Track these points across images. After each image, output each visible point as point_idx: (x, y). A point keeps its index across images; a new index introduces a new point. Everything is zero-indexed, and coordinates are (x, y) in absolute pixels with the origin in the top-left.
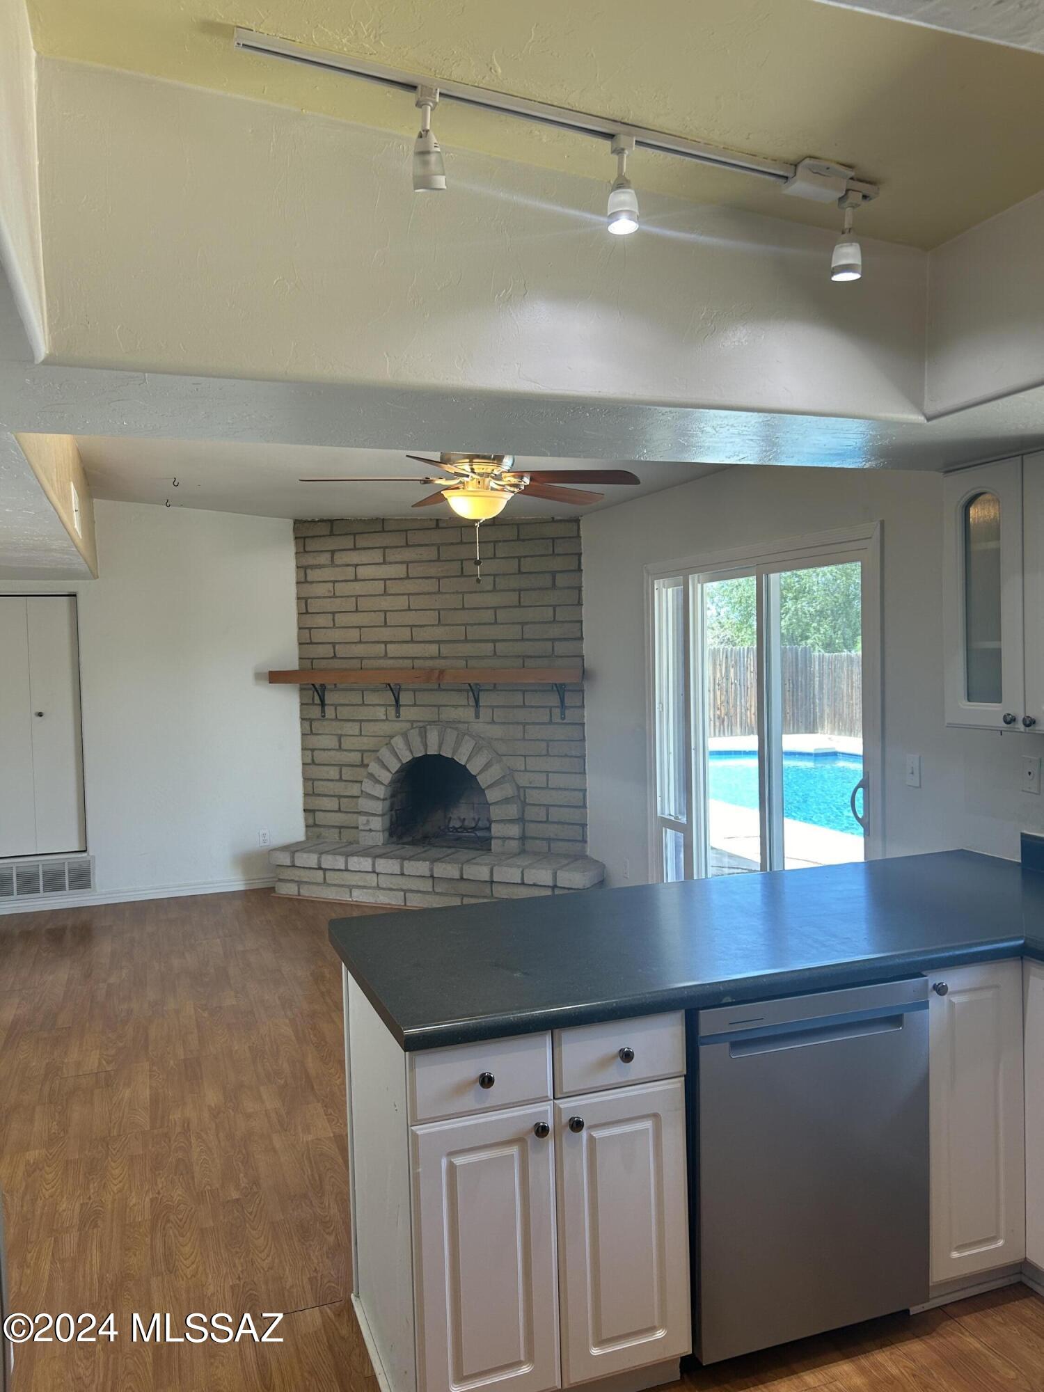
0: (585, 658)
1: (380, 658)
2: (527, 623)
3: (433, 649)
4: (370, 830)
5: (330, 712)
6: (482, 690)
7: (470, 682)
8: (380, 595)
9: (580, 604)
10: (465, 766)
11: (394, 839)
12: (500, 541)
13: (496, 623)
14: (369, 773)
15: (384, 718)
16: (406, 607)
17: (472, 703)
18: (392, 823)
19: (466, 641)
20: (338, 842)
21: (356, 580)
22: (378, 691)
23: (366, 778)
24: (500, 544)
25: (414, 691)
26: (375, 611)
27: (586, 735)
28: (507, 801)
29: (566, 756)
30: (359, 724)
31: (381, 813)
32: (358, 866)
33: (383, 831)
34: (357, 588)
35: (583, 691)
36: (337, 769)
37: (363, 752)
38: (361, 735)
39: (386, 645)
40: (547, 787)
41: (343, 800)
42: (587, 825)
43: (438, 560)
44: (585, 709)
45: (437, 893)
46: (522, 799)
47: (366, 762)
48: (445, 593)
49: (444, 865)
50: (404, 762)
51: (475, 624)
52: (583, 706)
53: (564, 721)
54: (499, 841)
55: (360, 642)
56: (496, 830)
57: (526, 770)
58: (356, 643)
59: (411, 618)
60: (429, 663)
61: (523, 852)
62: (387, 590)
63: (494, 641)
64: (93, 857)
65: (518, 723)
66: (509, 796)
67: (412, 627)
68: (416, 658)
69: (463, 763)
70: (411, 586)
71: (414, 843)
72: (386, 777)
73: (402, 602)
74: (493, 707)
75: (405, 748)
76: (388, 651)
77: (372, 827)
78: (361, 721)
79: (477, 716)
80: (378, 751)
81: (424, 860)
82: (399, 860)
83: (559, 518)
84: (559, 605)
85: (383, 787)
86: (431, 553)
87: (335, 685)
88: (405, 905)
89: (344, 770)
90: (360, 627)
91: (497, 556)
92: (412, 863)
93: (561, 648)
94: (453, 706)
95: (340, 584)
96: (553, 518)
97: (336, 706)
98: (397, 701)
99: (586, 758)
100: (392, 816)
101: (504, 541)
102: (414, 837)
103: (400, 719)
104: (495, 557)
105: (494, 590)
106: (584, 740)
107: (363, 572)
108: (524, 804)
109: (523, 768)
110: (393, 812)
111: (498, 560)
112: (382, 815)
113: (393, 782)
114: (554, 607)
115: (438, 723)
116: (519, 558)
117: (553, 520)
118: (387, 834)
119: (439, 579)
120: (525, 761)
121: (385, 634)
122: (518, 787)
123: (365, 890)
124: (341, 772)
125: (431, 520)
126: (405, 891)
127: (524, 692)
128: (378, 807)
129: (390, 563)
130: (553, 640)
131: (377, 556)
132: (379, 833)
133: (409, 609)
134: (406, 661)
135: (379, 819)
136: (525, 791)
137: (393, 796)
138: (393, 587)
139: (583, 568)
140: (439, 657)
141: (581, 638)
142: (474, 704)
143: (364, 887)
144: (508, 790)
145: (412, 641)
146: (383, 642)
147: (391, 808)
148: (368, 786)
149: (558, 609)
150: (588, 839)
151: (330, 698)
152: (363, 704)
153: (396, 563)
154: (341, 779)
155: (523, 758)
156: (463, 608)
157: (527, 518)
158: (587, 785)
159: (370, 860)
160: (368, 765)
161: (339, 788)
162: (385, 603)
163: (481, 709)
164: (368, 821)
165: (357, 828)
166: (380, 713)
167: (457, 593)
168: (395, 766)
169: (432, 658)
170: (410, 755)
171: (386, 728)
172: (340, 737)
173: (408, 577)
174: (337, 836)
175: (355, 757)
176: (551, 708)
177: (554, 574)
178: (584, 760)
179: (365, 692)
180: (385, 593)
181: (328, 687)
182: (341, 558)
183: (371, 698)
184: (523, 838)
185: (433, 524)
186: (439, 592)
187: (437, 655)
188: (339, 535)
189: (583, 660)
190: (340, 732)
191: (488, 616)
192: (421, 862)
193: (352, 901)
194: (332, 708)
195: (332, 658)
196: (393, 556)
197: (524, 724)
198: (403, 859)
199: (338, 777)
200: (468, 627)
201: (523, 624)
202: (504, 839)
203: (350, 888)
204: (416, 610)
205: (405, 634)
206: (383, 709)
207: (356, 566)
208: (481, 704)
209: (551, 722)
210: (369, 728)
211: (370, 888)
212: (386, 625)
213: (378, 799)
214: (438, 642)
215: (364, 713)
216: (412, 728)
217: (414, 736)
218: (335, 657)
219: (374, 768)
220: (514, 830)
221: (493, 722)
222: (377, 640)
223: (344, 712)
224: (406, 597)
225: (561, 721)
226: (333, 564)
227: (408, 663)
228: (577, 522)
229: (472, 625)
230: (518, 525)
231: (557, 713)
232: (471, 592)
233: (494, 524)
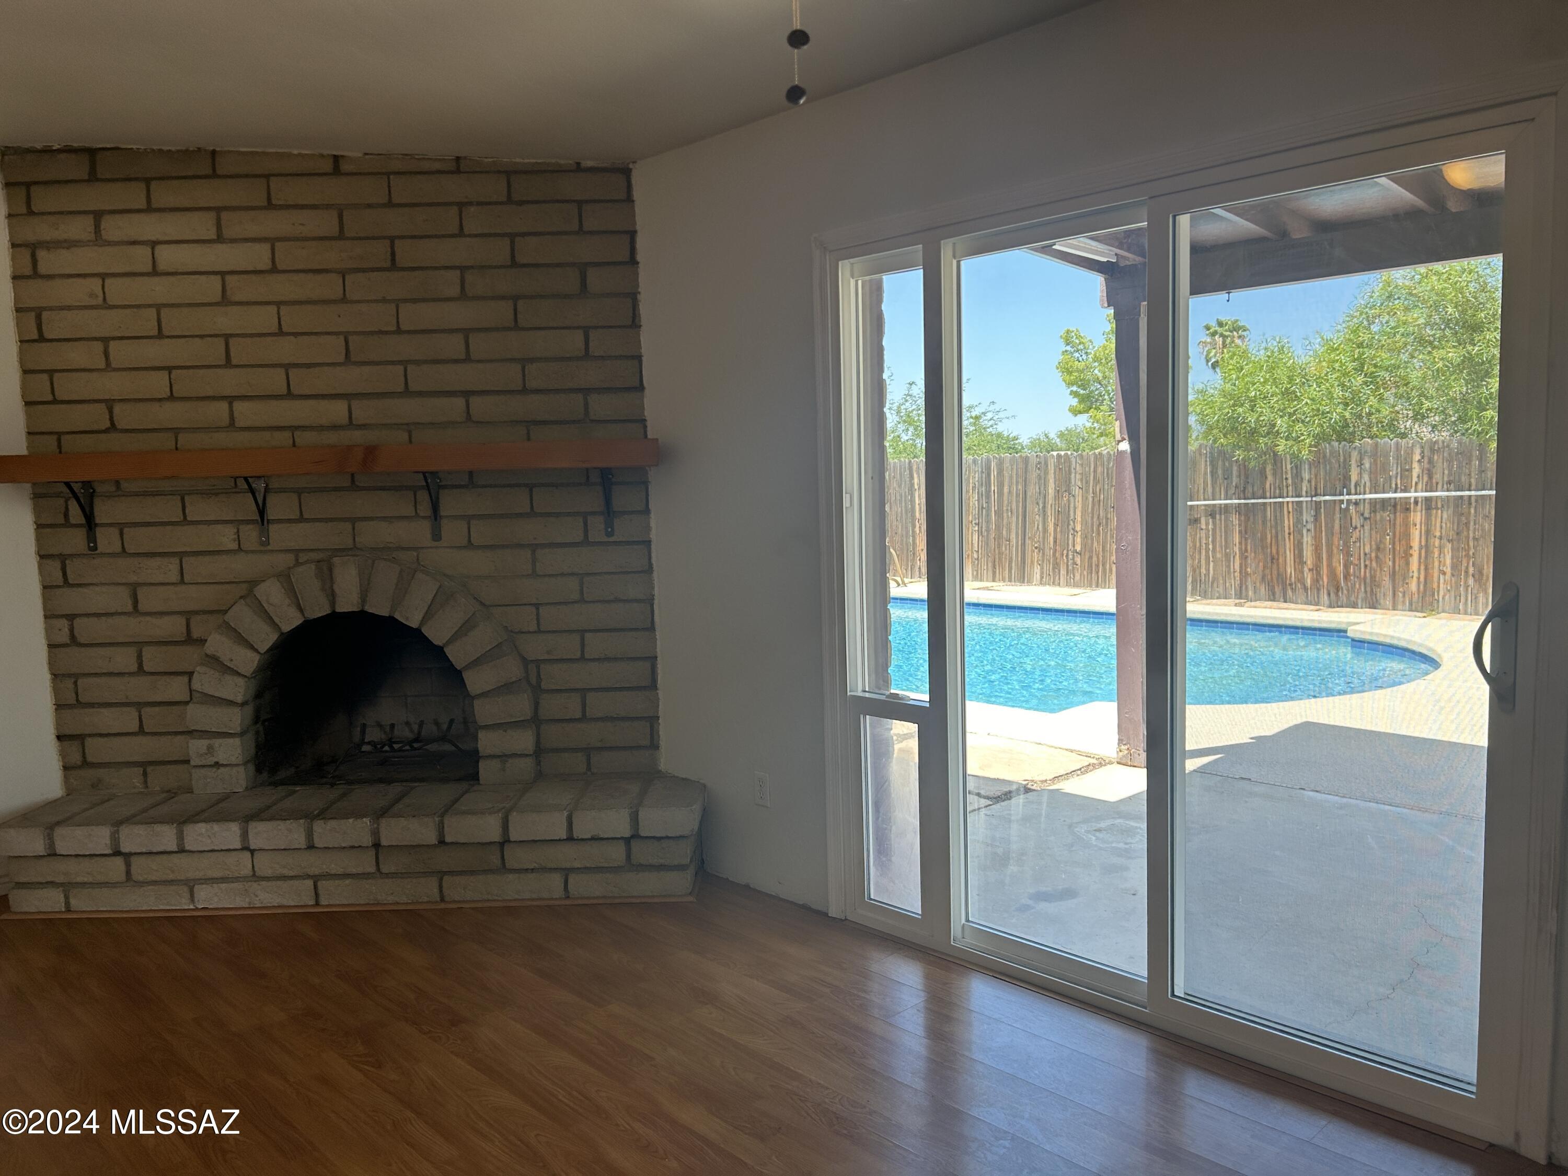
0: (649, 424)
1: (218, 429)
2: (532, 360)
3: (337, 411)
4: (217, 765)
5: (107, 540)
6: (445, 487)
7: (423, 470)
8: (210, 304)
9: (635, 324)
10: (418, 630)
11: (265, 775)
12: (471, 204)
13: (468, 359)
14: (207, 655)
15: (234, 546)
16: (274, 328)
17: (425, 508)
18: (258, 747)
19: (407, 392)
20: (142, 793)
21: (155, 272)
22: (217, 494)
23: (202, 664)
24: (472, 209)
25: (299, 492)
26: (202, 337)
27: (654, 561)
28: (506, 688)
29: (617, 600)
30: (176, 561)
31: (238, 730)
32: (209, 841)
33: (245, 764)
34: (159, 290)
35: (645, 484)
36: (132, 651)
37: (188, 615)
38: (182, 581)
39: (231, 404)
40: (582, 658)
41: (146, 711)
42: (658, 717)
43: (341, 236)
44: (652, 515)
45: (387, 875)
46: (534, 680)
47: (196, 634)
48: (359, 302)
49: (403, 822)
50: (287, 628)
51: (426, 362)
52: (647, 511)
53: (611, 539)
54: (495, 764)
55: (172, 397)
56: (487, 742)
57: (539, 631)
58: (160, 400)
59: (286, 350)
60: (332, 438)
61: (540, 776)
62: (229, 293)
63: (467, 394)
65: (520, 546)
66: (514, 679)
67: (287, 367)
68: (297, 428)
69: (414, 624)
70: (283, 288)
71: (300, 779)
72: (247, 661)
73: (264, 319)
74: (469, 519)
75: (287, 601)
76: (236, 414)
77: (221, 757)
78: (181, 555)
79: (436, 536)
80: (225, 612)
81: (358, 815)
82: (302, 821)
83: (590, 163)
84: (596, 328)
85: (241, 681)
86: (325, 223)
87: (117, 483)
88: (317, 904)
89: (148, 652)
90: (170, 369)
91: (466, 231)
92: (332, 824)
93: (601, 406)
94: (384, 519)
95: (120, 281)
96: (578, 164)
97: (121, 528)
98: (262, 512)
99: (656, 602)
100: (257, 733)
101: (479, 204)
102: (297, 767)
103: (269, 548)
104: (461, 233)
105: (464, 296)
106: (649, 570)
107: (168, 257)
108: (537, 690)
109: (533, 627)
110: (259, 727)
111: (468, 239)
112: (242, 734)
113: (260, 669)
114: (586, 330)
115: (350, 553)
116: (512, 237)
117: (578, 168)
118: (251, 768)
119: (343, 274)
120: (538, 614)
121: (229, 382)
122: (525, 662)
123: (223, 886)
124: (140, 657)
125: (322, 156)
126: (316, 879)
127: (531, 488)
128: (235, 719)
129: (233, 241)
130: (586, 391)
131: (203, 226)
132: (235, 769)
133: (281, 333)
134: (277, 434)
135: (237, 741)
136: (538, 668)
137: (258, 695)
138: (241, 289)
139: (639, 258)
140: (351, 424)
141: (641, 388)
142: (429, 513)
143: (224, 880)
144: (511, 669)
145: (289, 395)
146: (223, 398)
147: (256, 719)
148: (206, 681)
149: (593, 335)
150: (663, 743)
151: (104, 511)
152: (185, 521)
153: (246, 240)
154: (141, 670)
155: (533, 609)
156: (399, 331)
157: (526, 161)
158: (658, 650)
159: (234, 828)
160: (202, 641)
161: (139, 689)
162: (226, 321)
163: (444, 522)
164: (210, 748)
165: (187, 762)
166: (226, 537)
167: (384, 300)
168: (266, 639)
169: (335, 427)
170: (299, 615)
171: (241, 566)
172: (134, 589)
173: (274, 270)
174: (137, 782)
175: (173, 627)
176: (585, 516)
177: (582, 269)
178: (652, 605)
179: (186, 498)
180: (225, 300)
181: (99, 489)
182: (114, 228)
183: (198, 509)
184: (539, 752)
185: (328, 166)
186: (344, 300)
187: (345, 421)
188: (109, 180)
189: (645, 427)
190: (133, 578)
191: (453, 345)
192: (351, 821)
193: (197, 909)
194: (115, 532)
195: (106, 431)
196: (236, 225)
197: (534, 547)
198: (310, 817)
199: (134, 668)
200: (410, 368)
201: (524, 362)
202: (503, 757)
203: (190, 885)
204: (295, 334)
205: (275, 381)
206: (230, 531)
207: (154, 244)
208: (442, 513)
209: (586, 542)
210: (197, 568)
211: (236, 879)
212: (228, 363)
213: (231, 703)
214: (346, 396)
215: (185, 539)
216: (298, 563)
217: (306, 577)
218: (113, 427)
219: (218, 644)
220: (524, 741)
221: (470, 545)
222: (211, 393)
223: (138, 539)
224: (273, 309)
225: (606, 539)
226: (98, 239)
227: (283, 438)
228: (626, 172)
229: (417, 363)
230: (510, 173)
231: (597, 524)
232: (415, 301)
233: (458, 171)
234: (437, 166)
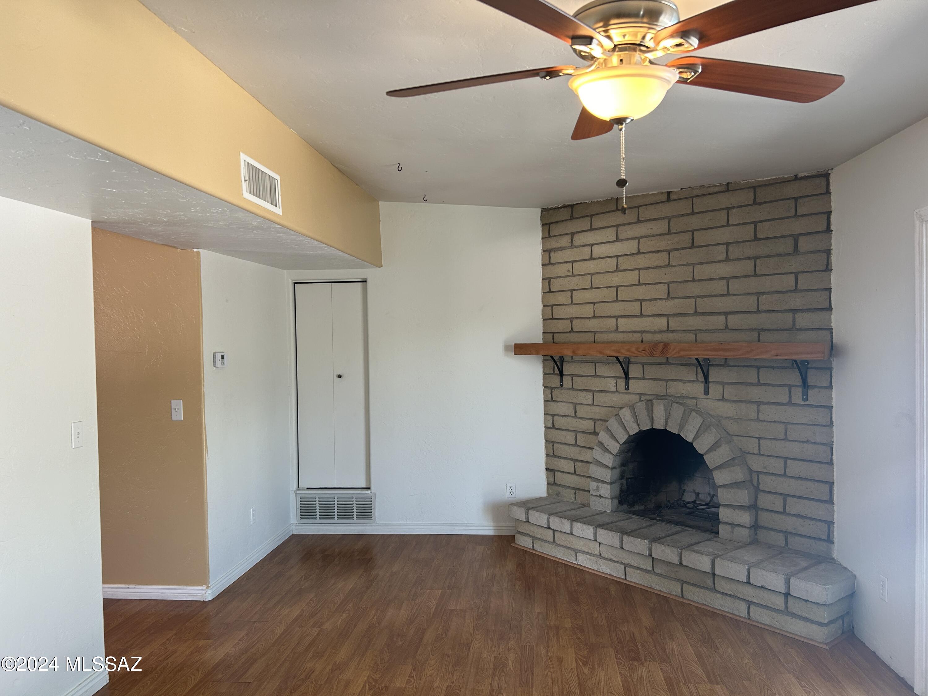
0: (834, 331)
1: (611, 332)
2: (763, 293)
3: (662, 323)
4: (600, 496)
5: (567, 381)
6: (713, 365)
7: (696, 357)
8: (612, 272)
9: (828, 269)
10: (691, 444)
11: (625, 507)
12: (734, 207)
13: (728, 294)
14: (599, 442)
15: (614, 389)
16: (637, 282)
17: (701, 377)
18: (621, 491)
19: (696, 313)
20: (573, 502)
21: (591, 259)
22: (609, 363)
23: (597, 446)
24: (734, 210)
25: (643, 364)
26: (607, 287)
27: (834, 420)
28: (736, 485)
29: (808, 442)
30: (591, 394)
31: (609, 481)
32: (581, 533)
33: (612, 499)
34: (592, 266)
35: (830, 369)
36: (573, 434)
37: (595, 420)
38: (593, 404)
39: (617, 320)
40: (785, 475)
41: (578, 464)
42: (834, 523)
43: (669, 233)
44: (834, 390)
45: (657, 574)
46: (755, 484)
47: (597, 431)
48: (675, 266)
49: (663, 547)
50: (632, 433)
51: (706, 296)
52: (830, 387)
53: (806, 403)
54: (728, 528)
55: (594, 317)
56: (724, 514)
57: (759, 454)
58: (590, 318)
59: (641, 292)
60: (658, 337)
61: (754, 542)
62: (619, 266)
63: (726, 314)
64: (375, 494)
65: (751, 402)
66: (740, 480)
67: (641, 301)
68: (644, 332)
69: (689, 440)
70: (642, 261)
71: (641, 514)
72: (615, 447)
73: (632, 277)
74: (723, 384)
75: (633, 420)
76: (619, 325)
77: (602, 493)
78: (593, 391)
79: (706, 393)
80: (607, 421)
81: (644, 538)
82: (619, 534)
83: (803, 175)
84: (803, 272)
85: (611, 457)
86: (660, 227)
87: (572, 357)
88: (626, 579)
89: (579, 436)
90: (594, 303)
91: (731, 223)
92: (631, 538)
93: (803, 320)
94: (681, 381)
95: (578, 263)
96: (796, 176)
97: (572, 376)
98: (626, 374)
99: (834, 446)
100: (622, 484)
101: (738, 207)
102: (646, 506)
103: (629, 391)
104: (728, 224)
105: (727, 259)
106: (831, 425)
107: (598, 251)
108: (757, 489)
109: (756, 451)
110: (624, 481)
111: (731, 227)
112: (611, 483)
113: (620, 452)
114: (796, 274)
115: (665, 398)
116: (755, 223)
117: (796, 178)
118: (616, 501)
119: (669, 252)
120: (759, 444)
121: (617, 309)
122: (751, 471)
123: (588, 556)
124: (576, 437)
125: (662, 193)
126: (626, 565)
127: (758, 368)
128: (607, 475)
129: (623, 240)
130: (795, 311)
131: (610, 234)
132: (607, 500)
133: (639, 284)
134: (635, 335)
135: (608, 486)
136: (758, 476)
137: (623, 465)
138: (625, 263)
139: (832, 228)
140: (668, 330)
141: (830, 309)
142: (703, 379)
143: (588, 553)
144: (739, 474)
145: (641, 315)
146: (614, 317)
147: (622, 476)
148: (597, 454)
149: (800, 277)
150: (835, 540)
151: (568, 369)
152: (596, 376)
153: (628, 239)
154: (576, 444)
155: (757, 441)
156: (694, 280)
157: (765, 179)
158: (835, 478)
159: (591, 529)
160: (598, 434)
161: (574, 452)
162: (616, 279)
163: (711, 385)
164: (598, 487)
165: (589, 491)
166: (611, 384)
167: (688, 264)
168: (623, 438)
169: (661, 332)
170: (637, 427)
171: (616, 399)
172: (575, 405)
173: (639, 253)
174: (572, 496)
175: (588, 425)
176: (790, 387)
177: (796, 238)
178: (832, 448)
179: (597, 364)
180: (618, 270)
181: (565, 359)
182: (580, 239)
183: (602, 370)
184: (756, 527)
185: (664, 198)
186: (669, 265)
187: (666, 328)
188: (579, 218)
189: (832, 333)
190: (575, 401)
191: (720, 287)
192: (639, 540)
193: (578, 564)
194: (569, 378)
195: (570, 332)
196: (627, 232)
197: (759, 404)
198: (624, 532)
199: (573, 443)
200: (698, 299)
201: (758, 294)
202: (733, 525)
203: (576, 552)
204: (646, 284)
205: (635, 308)
206: (613, 381)
207: (592, 245)
208: (710, 380)
209: (790, 403)
210: (601, 398)
211: (593, 555)
212: (617, 300)
213: (607, 467)
214: (667, 315)
215: (596, 384)
216: (640, 401)
217: (641, 408)
218: (572, 331)
219: (603, 437)
220: (745, 518)
221: (723, 399)
222: (609, 315)
223: (579, 382)
224: (637, 272)
225: (803, 403)
226: (572, 246)
227: (637, 337)
228: (826, 176)
229: (702, 297)
230: (755, 188)
231: (797, 393)
232: (702, 264)
233: (727, 190)
234: (716, 189)
